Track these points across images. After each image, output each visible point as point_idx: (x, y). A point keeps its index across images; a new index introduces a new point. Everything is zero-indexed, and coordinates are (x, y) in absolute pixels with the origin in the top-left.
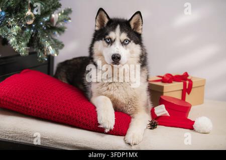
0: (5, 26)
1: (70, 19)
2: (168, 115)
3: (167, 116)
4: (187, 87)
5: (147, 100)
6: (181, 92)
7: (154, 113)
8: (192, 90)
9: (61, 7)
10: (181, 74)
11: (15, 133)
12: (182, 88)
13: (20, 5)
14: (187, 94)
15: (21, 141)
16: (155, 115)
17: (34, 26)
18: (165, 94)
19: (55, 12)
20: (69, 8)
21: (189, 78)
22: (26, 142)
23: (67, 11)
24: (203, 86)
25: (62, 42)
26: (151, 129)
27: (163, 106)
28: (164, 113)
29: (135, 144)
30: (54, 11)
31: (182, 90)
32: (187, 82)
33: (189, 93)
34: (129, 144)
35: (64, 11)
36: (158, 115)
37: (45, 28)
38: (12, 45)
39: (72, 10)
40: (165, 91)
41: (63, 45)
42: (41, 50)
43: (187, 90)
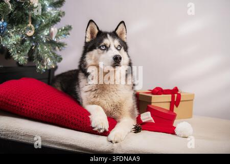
0: (7, 36)
1: (69, 34)
2: (153, 121)
3: (152, 123)
4: (175, 100)
5: (134, 106)
6: (169, 104)
7: (140, 118)
8: (180, 103)
9: (61, 21)
10: (171, 88)
11: (8, 131)
12: (170, 100)
13: (23, 18)
14: (175, 106)
15: (13, 139)
16: (141, 120)
17: (34, 38)
18: (152, 104)
19: (54, 27)
20: (70, 25)
21: (179, 92)
22: (17, 139)
23: (67, 28)
24: (192, 100)
25: (60, 56)
26: (135, 132)
27: (149, 113)
28: (149, 119)
29: (116, 142)
30: (54, 25)
31: (170, 102)
32: (176, 95)
33: (177, 106)
34: (111, 142)
35: (65, 27)
36: (143, 121)
37: (45, 41)
38: (12, 54)
39: (72, 27)
40: (152, 101)
41: (61, 59)
42: (40, 61)
43: (175, 102)
